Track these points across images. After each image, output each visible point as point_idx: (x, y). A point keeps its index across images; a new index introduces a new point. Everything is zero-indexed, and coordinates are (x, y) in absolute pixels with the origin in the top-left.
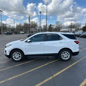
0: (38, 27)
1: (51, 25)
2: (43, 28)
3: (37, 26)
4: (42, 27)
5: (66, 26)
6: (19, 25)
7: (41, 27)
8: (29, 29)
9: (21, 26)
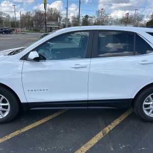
0: (62, 20)
1: (87, 17)
2: (73, 21)
3: (60, 18)
4: (71, 20)
5: (115, 19)
6: (25, 14)
7: (69, 20)
8: (45, 23)
9: (29, 17)
